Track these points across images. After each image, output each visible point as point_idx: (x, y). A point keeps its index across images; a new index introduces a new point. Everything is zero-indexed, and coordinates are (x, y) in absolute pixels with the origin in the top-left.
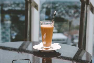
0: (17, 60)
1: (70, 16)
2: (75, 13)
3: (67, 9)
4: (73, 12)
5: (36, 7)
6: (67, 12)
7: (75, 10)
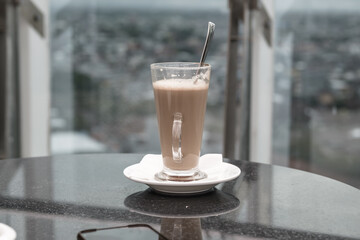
0: (95, 230)
1: (112, 66)
2: (129, 54)
3: (102, 39)
4: (122, 48)
5: (36, 20)
6: (101, 52)
7: (131, 42)
